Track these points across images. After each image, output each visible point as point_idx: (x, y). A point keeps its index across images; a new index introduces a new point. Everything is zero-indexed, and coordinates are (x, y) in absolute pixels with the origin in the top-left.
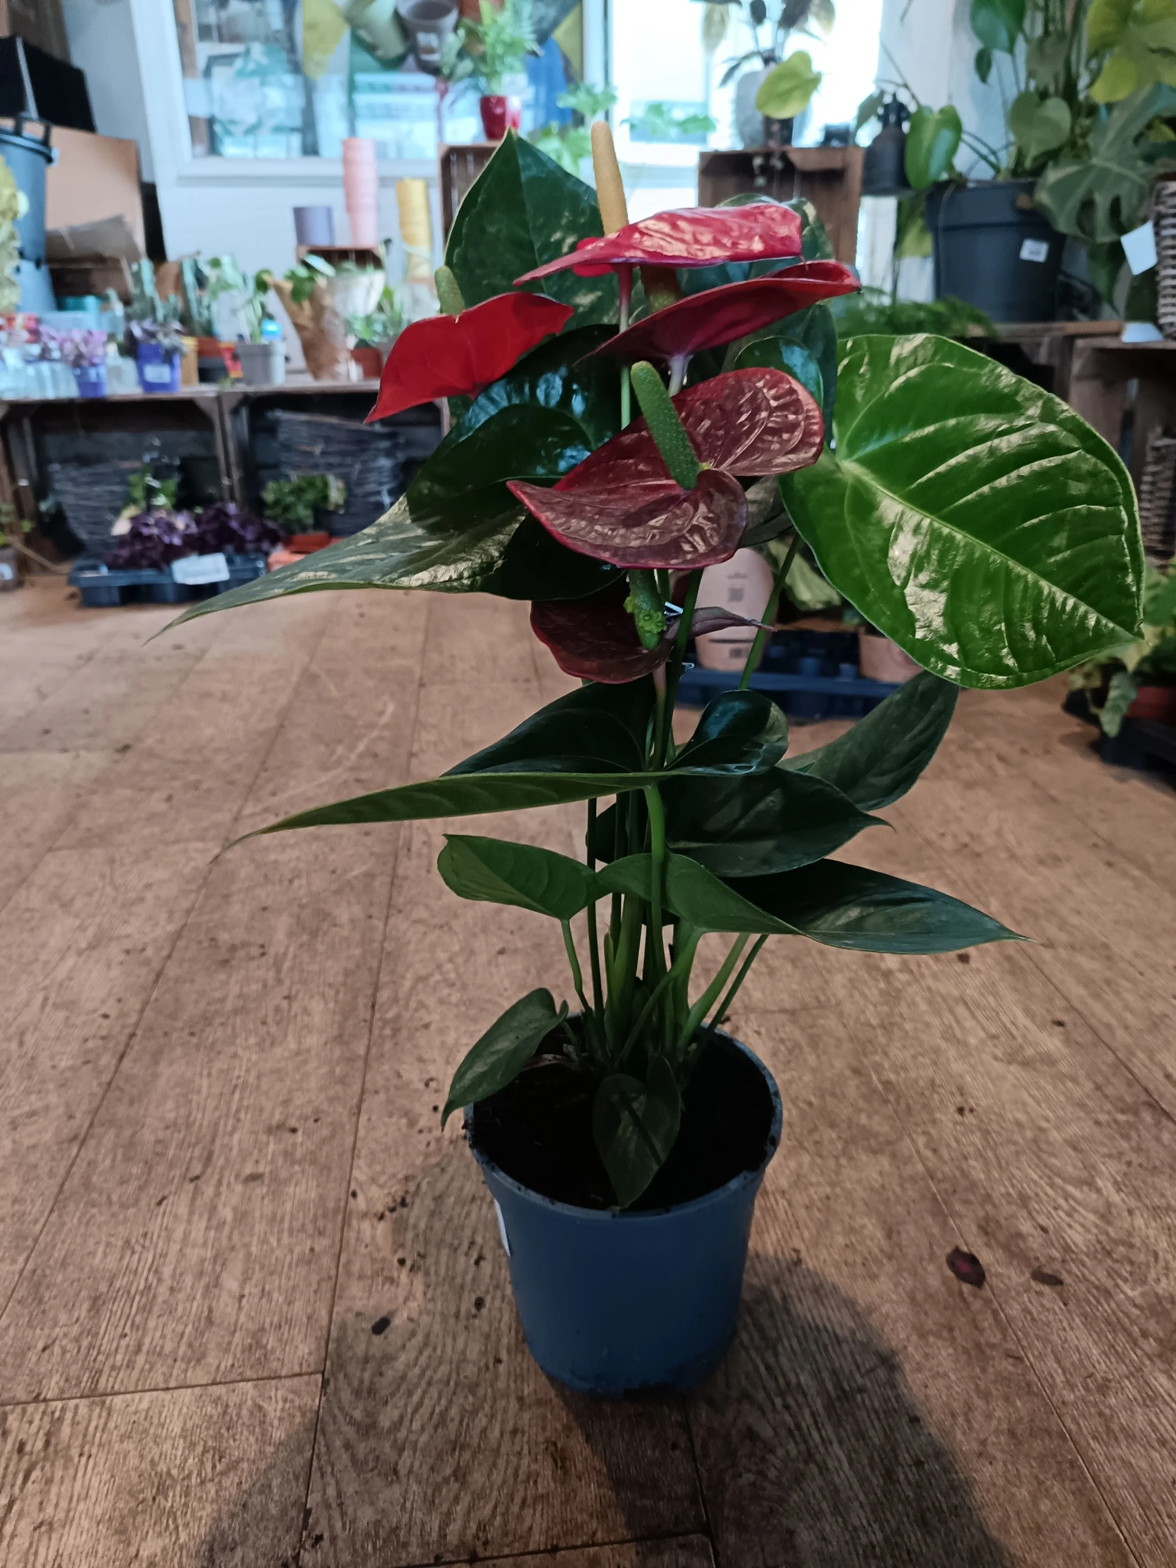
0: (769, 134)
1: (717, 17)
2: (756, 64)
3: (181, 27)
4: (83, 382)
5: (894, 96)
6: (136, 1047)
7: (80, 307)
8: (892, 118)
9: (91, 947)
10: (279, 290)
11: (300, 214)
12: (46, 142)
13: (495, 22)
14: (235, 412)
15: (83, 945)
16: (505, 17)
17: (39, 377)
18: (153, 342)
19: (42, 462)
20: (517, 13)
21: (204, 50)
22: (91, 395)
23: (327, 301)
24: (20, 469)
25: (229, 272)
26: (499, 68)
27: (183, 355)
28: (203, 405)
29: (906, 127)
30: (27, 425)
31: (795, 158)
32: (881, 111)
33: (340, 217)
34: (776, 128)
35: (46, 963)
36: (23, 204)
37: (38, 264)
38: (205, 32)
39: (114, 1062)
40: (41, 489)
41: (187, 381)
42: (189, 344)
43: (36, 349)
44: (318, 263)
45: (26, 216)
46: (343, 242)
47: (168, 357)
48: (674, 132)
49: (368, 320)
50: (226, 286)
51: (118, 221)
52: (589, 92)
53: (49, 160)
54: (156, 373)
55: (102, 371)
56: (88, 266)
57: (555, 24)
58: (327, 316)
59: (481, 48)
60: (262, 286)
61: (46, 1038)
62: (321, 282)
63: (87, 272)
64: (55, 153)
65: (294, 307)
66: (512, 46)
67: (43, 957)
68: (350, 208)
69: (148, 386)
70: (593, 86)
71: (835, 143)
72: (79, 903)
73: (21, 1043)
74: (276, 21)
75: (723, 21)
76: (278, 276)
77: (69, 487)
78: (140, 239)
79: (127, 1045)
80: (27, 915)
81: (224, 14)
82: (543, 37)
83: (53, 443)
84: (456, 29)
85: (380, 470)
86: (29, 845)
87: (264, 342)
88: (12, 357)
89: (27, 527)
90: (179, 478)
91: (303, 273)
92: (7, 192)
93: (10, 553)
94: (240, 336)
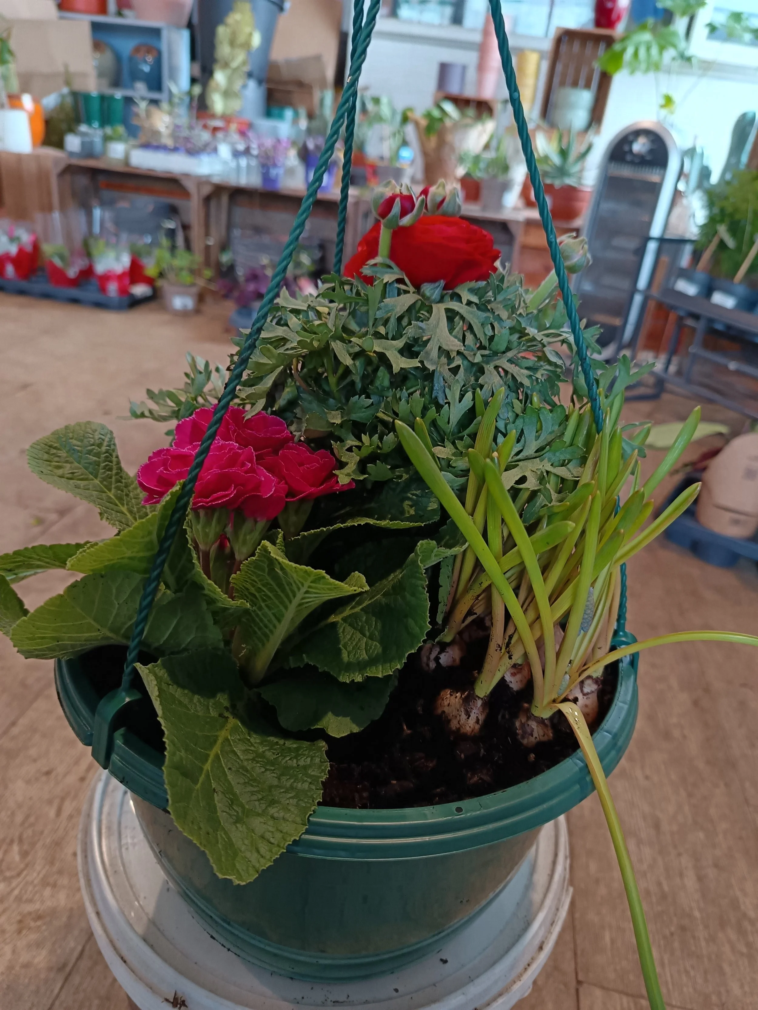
4: (266, 178)
7: (281, 117)
10: (417, 124)
11: (444, 69)
14: (366, 215)
17: (238, 167)
19: (229, 226)
22: (269, 188)
23: (449, 138)
24: (213, 229)
25: (385, 110)
30: (225, 199)
33: (471, 74)
36: (256, 40)
37: (260, 82)
40: (224, 246)
43: (241, 147)
44: (449, 107)
45: (258, 49)
46: (470, 92)
48: (748, 37)
49: (477, 159)
50: (379, 118)
51: (318, 58)
53: (281, 9)
55: (282, 171)
56: (292, 88)
58: (446, 149)
60: (405, 119)
62: (448, 123)
63: (289, 92)
64: (287, 6)
65: (424, 137)
68: (481, 67)
76: (418, 114)
77: (243, 250)
78: (330, 73)
83: (240, 213)
87: (398, 165)
88: (224, 151)
89: (208, 273)
90: (318, 255)
91: (436, 113)
92: (247, 30)
93: (194, 290)
94: (382, 158)
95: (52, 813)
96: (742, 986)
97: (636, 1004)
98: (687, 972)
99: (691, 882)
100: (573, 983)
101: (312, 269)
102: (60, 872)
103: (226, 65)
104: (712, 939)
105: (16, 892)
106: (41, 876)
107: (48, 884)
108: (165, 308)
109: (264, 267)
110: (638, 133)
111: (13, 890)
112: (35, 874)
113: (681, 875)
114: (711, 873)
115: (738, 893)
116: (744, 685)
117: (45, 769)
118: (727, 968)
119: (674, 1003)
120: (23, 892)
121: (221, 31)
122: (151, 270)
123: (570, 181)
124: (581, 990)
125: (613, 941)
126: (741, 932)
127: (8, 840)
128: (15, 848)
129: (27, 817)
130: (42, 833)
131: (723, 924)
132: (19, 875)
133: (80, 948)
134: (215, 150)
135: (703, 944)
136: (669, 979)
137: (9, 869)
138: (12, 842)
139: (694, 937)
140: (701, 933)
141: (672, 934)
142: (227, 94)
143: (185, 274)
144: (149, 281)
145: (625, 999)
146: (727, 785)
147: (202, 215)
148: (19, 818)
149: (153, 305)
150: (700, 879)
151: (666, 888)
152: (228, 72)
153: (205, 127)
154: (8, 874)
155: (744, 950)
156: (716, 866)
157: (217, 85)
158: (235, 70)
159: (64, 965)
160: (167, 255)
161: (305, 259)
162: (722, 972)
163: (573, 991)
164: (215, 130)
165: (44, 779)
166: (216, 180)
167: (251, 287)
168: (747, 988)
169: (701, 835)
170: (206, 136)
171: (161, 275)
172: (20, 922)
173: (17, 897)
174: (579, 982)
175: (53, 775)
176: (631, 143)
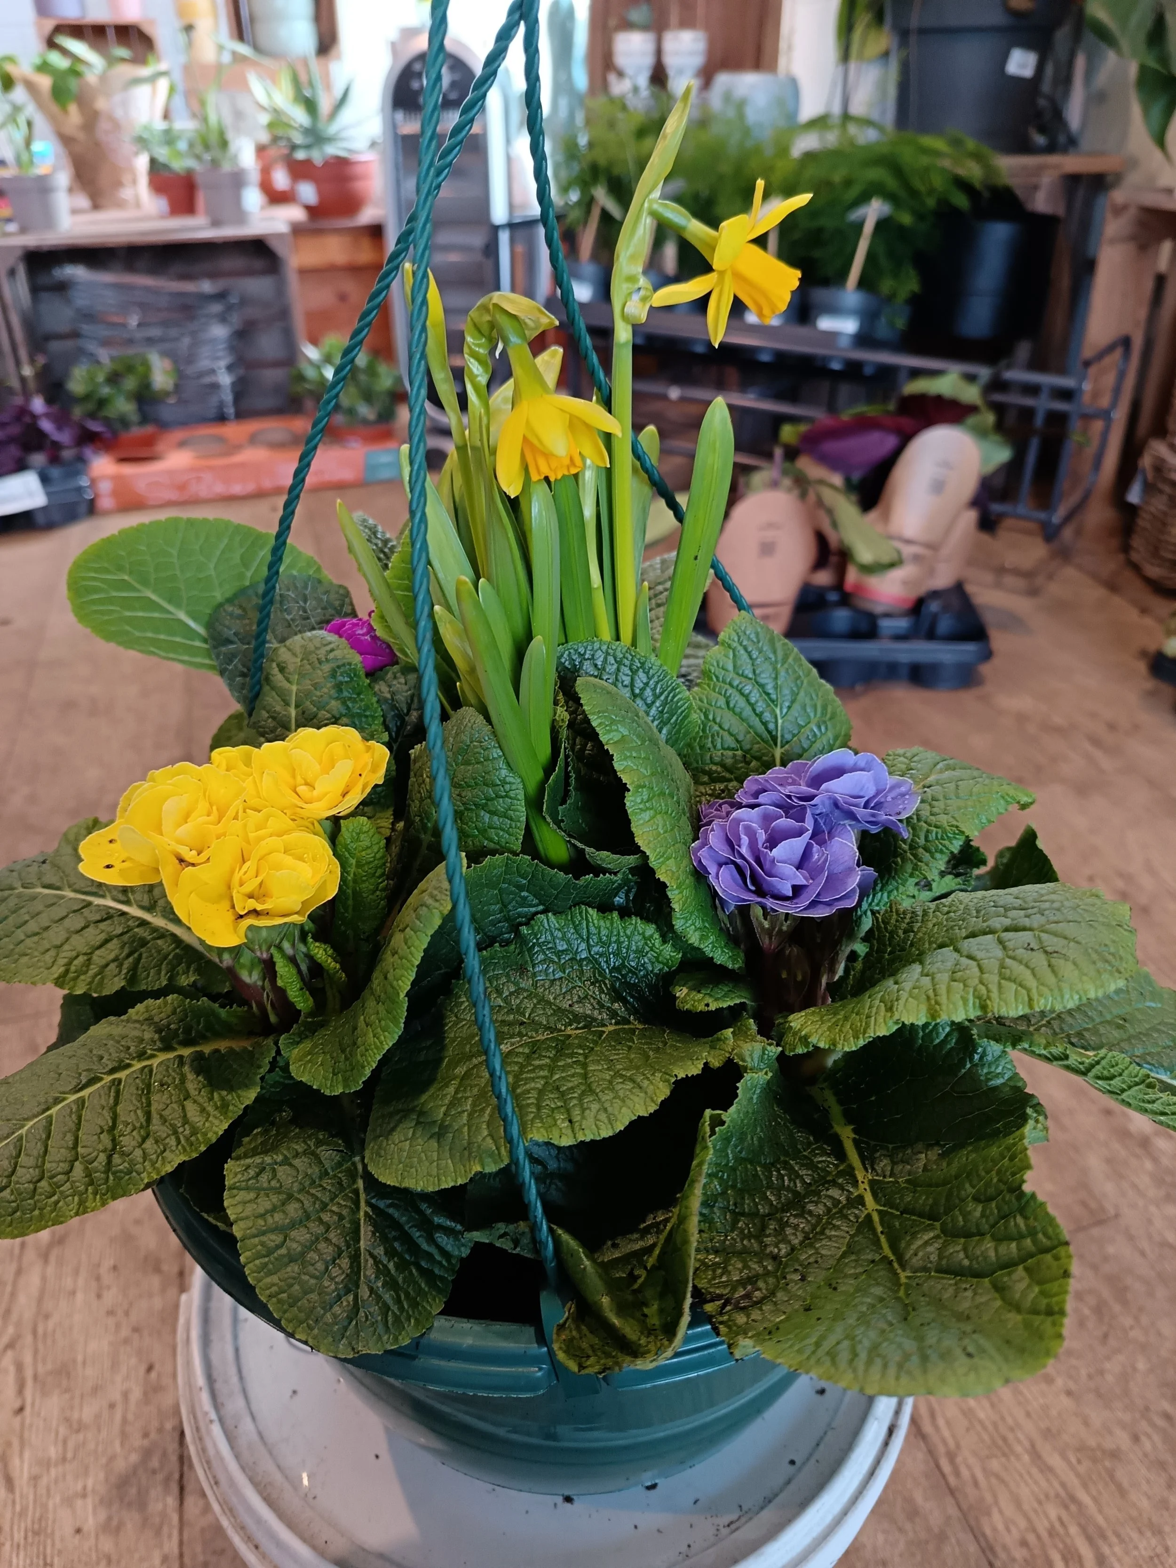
10: (30, 86)
14: (12, 273)
23: (101, 104)
44: (77, 47)
46: (98, 12)
49: (165, 134)
58: (103, 125)
61: (47, 1464)
62: (91, 77)
65: (55, 108)
73: (9, 1481)
76: (25, 68)
85: (213, 341)
87: (37, 171)
91: (58, 61)
123: (332, 150)
176: (420, 75)
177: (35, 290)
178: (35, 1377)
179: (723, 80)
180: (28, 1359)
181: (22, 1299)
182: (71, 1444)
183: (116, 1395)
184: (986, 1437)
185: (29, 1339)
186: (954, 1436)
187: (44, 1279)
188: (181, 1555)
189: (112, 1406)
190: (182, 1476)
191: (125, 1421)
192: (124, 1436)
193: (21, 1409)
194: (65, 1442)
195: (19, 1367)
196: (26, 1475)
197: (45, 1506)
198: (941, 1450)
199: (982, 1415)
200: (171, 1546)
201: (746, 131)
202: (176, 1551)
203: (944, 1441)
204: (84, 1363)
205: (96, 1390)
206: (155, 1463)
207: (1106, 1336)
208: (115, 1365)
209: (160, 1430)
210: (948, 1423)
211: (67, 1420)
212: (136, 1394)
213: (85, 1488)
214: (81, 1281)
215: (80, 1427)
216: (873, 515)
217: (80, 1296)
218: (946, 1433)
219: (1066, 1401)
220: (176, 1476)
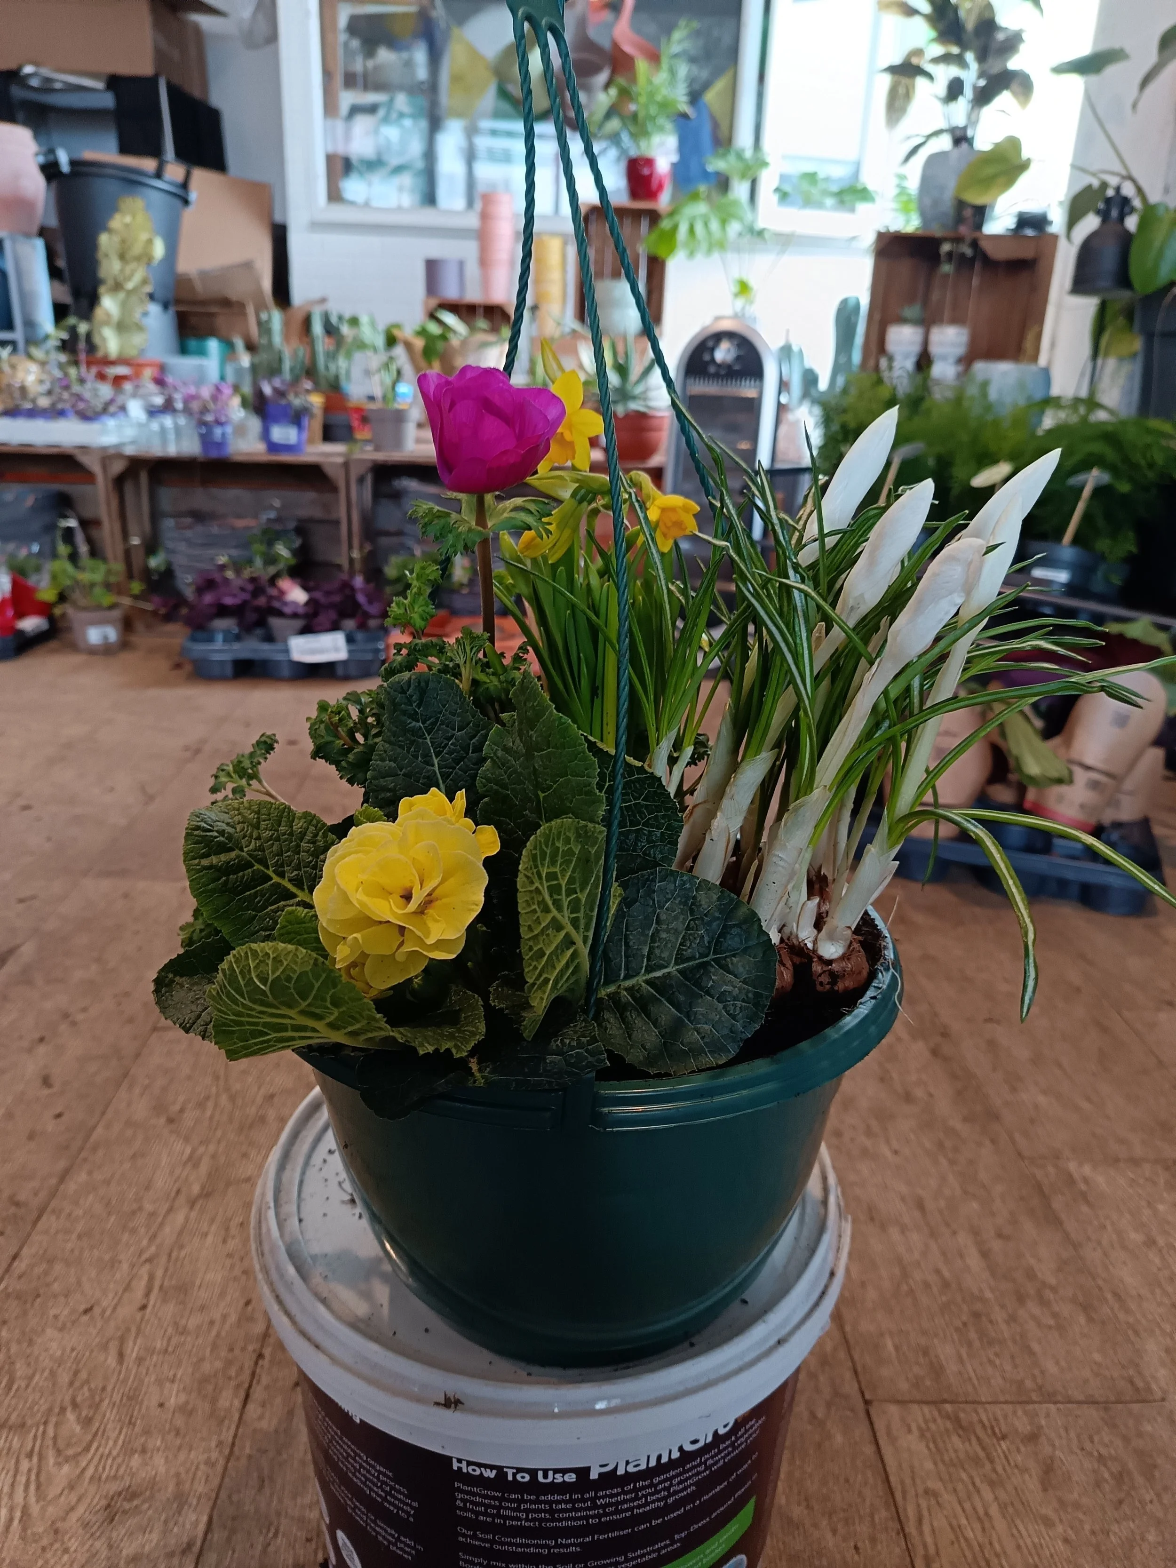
0: (959, 219)
1: (901, 90)
2: (944, 143)
3: (327, 74)
4: (206, 440)
5: (1118, 189)
6: (265, 1380)
7: (202, 352)
8: (1114, 213)
9: (206, 1194)
10: (408, 346)
11: (432, 267)
12: (185, 185)
13: (650, 82)
14: (361, 480)
15: (196, 1189)
16: (661, 77)
17: (163, 430)
18: (283, 402)
19: (155, 516)
20: (672, 72)
21: (347, 98)
22: (214, 454)
23: (459, 361)
24: (133, 527)
26: (650, 127)
27: (312, 416)
28: (329, 471)
29: (1131, 223)
30: (144, 478)
31: (984, 245)
32: (1101, 205)
33: (472, 270)
34: (968, 213)
35: (152, 1214)
36: (159, 249)
37: (166, 306)
38: (350, 81)
39: (237, 1403)
40: (151, 547)
41: (311, 441)
42: (316, 400)
43: (159, 400)
44: (450, 319)
45: (162, 261)
46: (473, 295)
47: (297, 418)
48: (829, 202)
50: (361, 345)
51: (248, 266)
52: (740, 156)
53: (186, 202)
54: (283, 433)
55: (229, 430)
56: (214, 309)
57: (707, 85)
59: (633, 107)
60: (391, 341)
61: (151, 1351)
62: (455, 341)
63: (212, 315)
64: (193, 196)
65: (423, 363)
66: (664, 105)
67: (148, 1207)
68: (485, 261)
69: (273, 447)
70: (743, 150)
71: (1029, 232)
72: (189, 1119)
73: (121, 1356)
74: (422, 73)
75: (908, 96)
76: (408, 332)
77: (182, 547)
78: (267, 284)
79: (253, 1374)
80: (129, 1133)
81: (370, 64)
82: (695, 97)
83: (168, 497)
84: (607, 86)
86: (131, 1020)
87: (397, 406)
88: (136, 409)
89: (136, 587)
90: (298, 543)
91: (434, 328)
92: (144, 236)
93: (117, 614)
94: (371, 398)
95: (112, 1361)
96: (1057, 1363)
97: (939, 1411)
98: (990, 1361)
99: (974, 1261)
100: (860, 1406)
101: (293, 562)
102: (147, 1432)
103: (117, 287)
104: (1012, 1319)
105: (90, 1471)
106: (120, 1442)
107: (133, 1451)
108: (73, 647)
109: (223, 567)
110: (718, 337)
111: (84, 1470)
112: (111, 1443)
113: (961, 1256)
114: (996, 1245)
115: (1032, 1261)
116: (989, 1020)
117: (82, 1307)
118: (1036, 1347)
119: (984, 1400)
120: (100, 1469)
121: (104, 239)
122: (46, 593)
123: (634, 406)
124: (873, 1411)
125: (897, 1348)
126: (1043, 1302)
127: (57, 1410)
128: (71, 1416)
129: (76, 1373)
130: (104, 1389)
131: (1021, 1299)
132: (87, 1449)
133: (205, 1518)
134: (123, 409)
135: (1003, 1327)
136: (972, 1374)
137: (69, 1445)
138: (63, 1410)
139: (991, 1322)
140: (999, 1315)
141: (965, 1324)
142: (122, 327)
143: (98, 591)
144: (44, 609)
145: (926, 1409)
146: (993, 1141)
147: (114, 504)
148: (64, 1378)
149: (53, 644)
150: (985, 1254)
151: (946, 1274)
152: (122, 295)
153: (101, 377)
154: (70, 1452)
155: (1052, 1322)
156: (1000, 1235)
157: (108, 315)
158: (129, 293)
159: (190, 1545)
160: (69, 567)
161: (282, 551)
162: (1032, 1353)
163: (862, 1414)
164: (118, 381)
165: (85, 1318)
166: (130, 451)
167: (208, 598)
168: (1063, 1363)
169: (975, 1205)
170: (105, 391)
171: (62, 598)
172: (108, 1506)
173: (92, 1478)
174: (867, 1403)
175: (97, 1311)
176: (712, 350)
177: (377, 495)
178: (161, 1287)
179: (980, 367)
180: (159, 1273)
181: (167, 1229)
182: (174, 1341)
183: (217, 1315)
184: (968, 1553)
185: (163, 1259)
186: (936, 1545)
187: (187, 1219)
188: (233, 1444)
189: (212, 1323)
190: (250, 1386)
191: (218, 1335)
192: (215, 1347)
193: (144, 1307)
194: (169, 1340)
195: (151, 1278)
196: (134, 1355)
197: (142, 1382)
198: (920, 1551)
199: (970, 1535)
200: (227, 1436)
201: (988, 407)
202: (230, 1439)
203: (925, 1546)
204: (200, 1287)
205: (202, 1308)
206: (233, 1372)
207: (1121, 1502)
208: (222, 1294)
209: (243, 1349)
210: (933, 1531)
211: (176, 1324)
212: (233, 1318)
213: (175, 1376)
214: (214, 1228)
215: (184, 1331)
216: (1056, 741)
217: (210, 1239)
218: (929, 1540)
219: (1060, 1545)
220: (246, 1385)
